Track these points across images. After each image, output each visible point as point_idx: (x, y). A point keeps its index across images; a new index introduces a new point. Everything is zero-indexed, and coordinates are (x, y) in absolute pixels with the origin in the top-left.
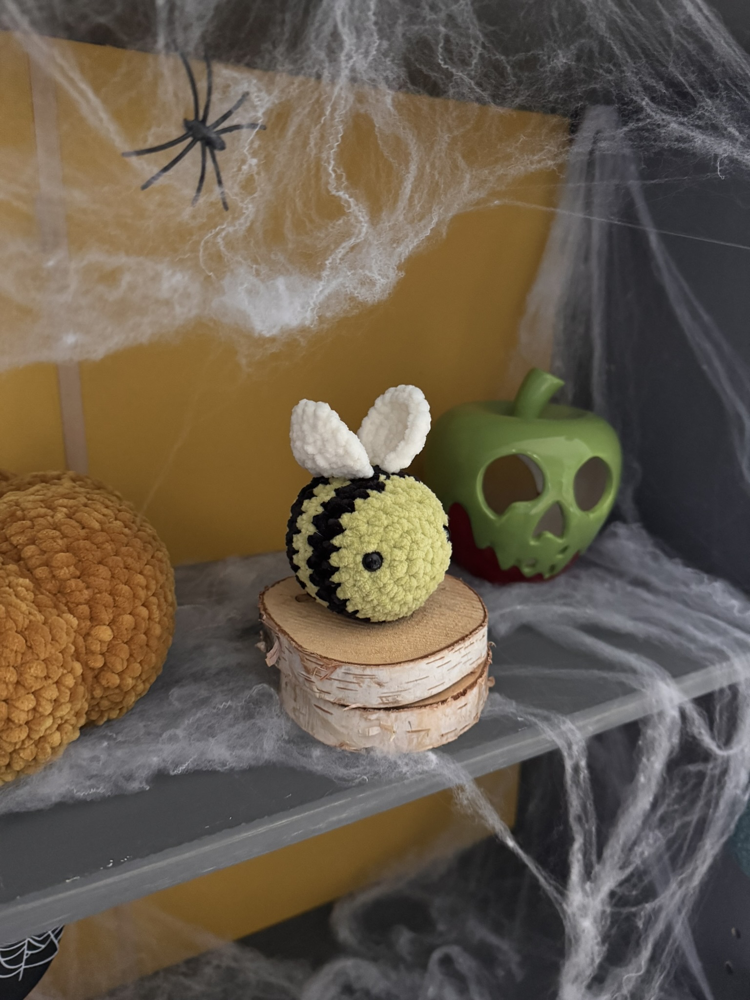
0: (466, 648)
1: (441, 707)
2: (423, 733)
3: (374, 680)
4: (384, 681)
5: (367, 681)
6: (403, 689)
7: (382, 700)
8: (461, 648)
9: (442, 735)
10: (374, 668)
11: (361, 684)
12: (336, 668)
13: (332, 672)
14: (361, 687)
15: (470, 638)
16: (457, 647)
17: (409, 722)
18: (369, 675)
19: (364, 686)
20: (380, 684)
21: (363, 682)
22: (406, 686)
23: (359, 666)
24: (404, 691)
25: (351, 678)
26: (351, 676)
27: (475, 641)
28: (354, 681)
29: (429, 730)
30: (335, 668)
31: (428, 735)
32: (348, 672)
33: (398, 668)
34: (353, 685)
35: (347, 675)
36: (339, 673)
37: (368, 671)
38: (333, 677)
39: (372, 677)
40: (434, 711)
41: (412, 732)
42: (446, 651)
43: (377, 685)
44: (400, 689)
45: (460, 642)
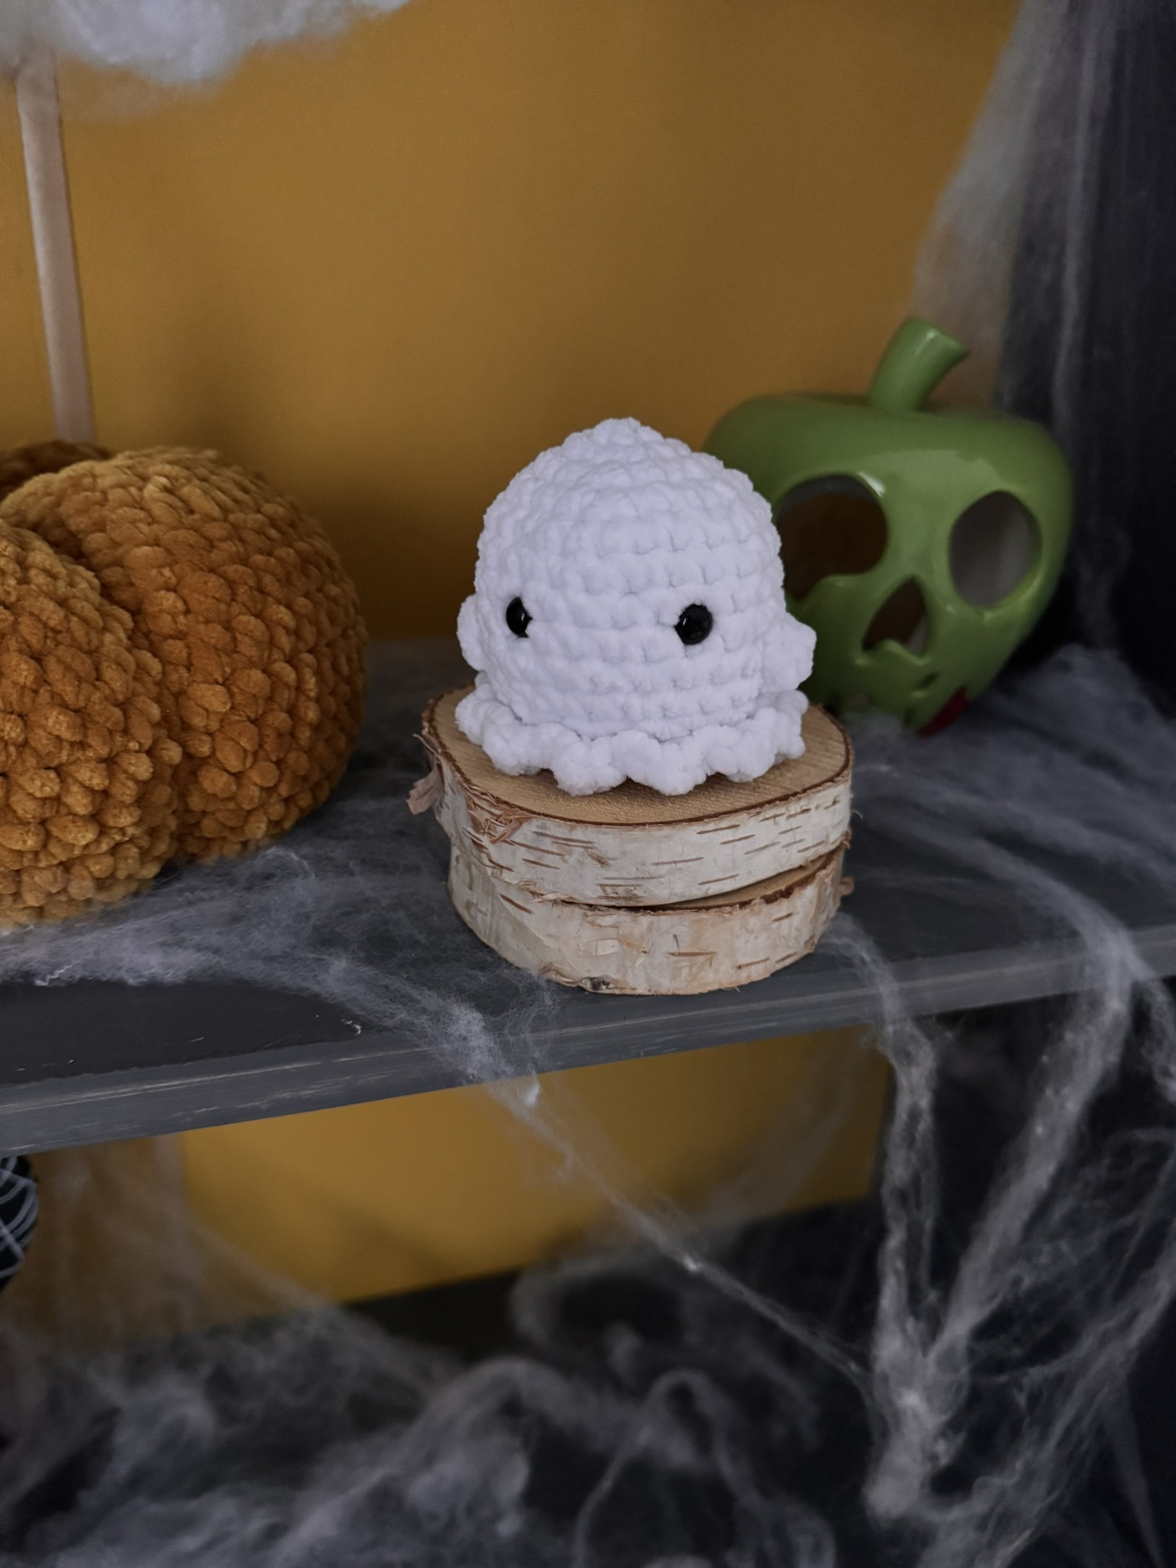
0: (790, 816)
1: (739, 913)
2: (701, 959)
3: (590, 850)
4: (609, 856)
5: (578, 851)
6: (648, 876)
7: (604, 891)
8: (778, 815)
9: (740, 967)
10: (591, 829)
11: (567, 857)
12: (521, 824)
13: (514, 830)
14: (565, 861)
15: (800, 799)
16: (770, 812)
17: (675, 936)
18: (580, 841)
19: (572, 860)
20: (601, 861)
21: (570, 853)
22: (653, 869)
23: (563, 822)
24: (648, 878)
25: (547, 844)
26: (548, 840)
27: (812, 806)
28: (554, 848)
29: (713, 953)
30: (520, 822)
31: (711, 964)
32: (543, 831)
33: (637, 833)
34: (551, 857)
35: (541, 837)
36: (527, 832)
37: (579, 833)
38: (517, 840)
39: (587, 845)
40: (725, 919)
41: (680, 954)
42: (744, 815)
43: (595, 862)
44: (642, 875)
45: (778, 802)
